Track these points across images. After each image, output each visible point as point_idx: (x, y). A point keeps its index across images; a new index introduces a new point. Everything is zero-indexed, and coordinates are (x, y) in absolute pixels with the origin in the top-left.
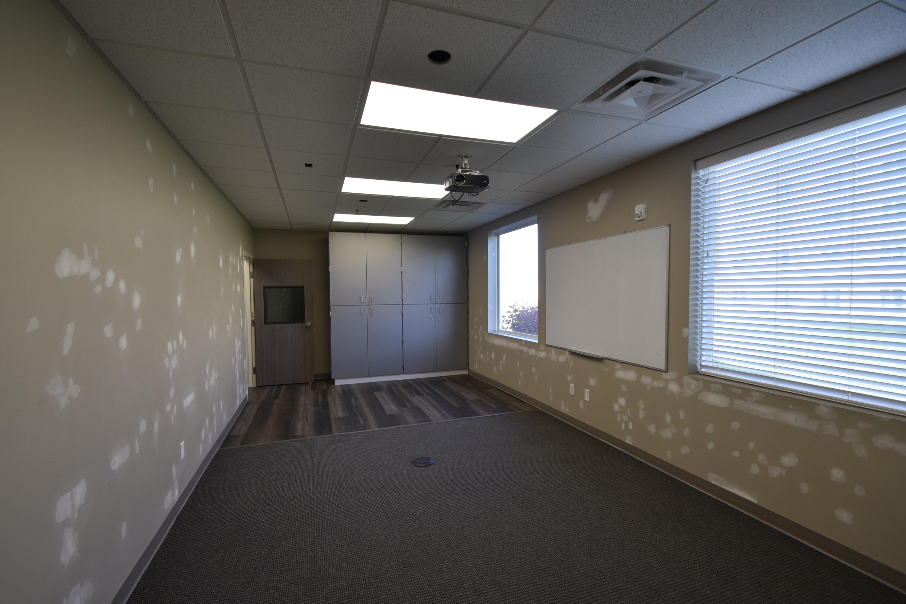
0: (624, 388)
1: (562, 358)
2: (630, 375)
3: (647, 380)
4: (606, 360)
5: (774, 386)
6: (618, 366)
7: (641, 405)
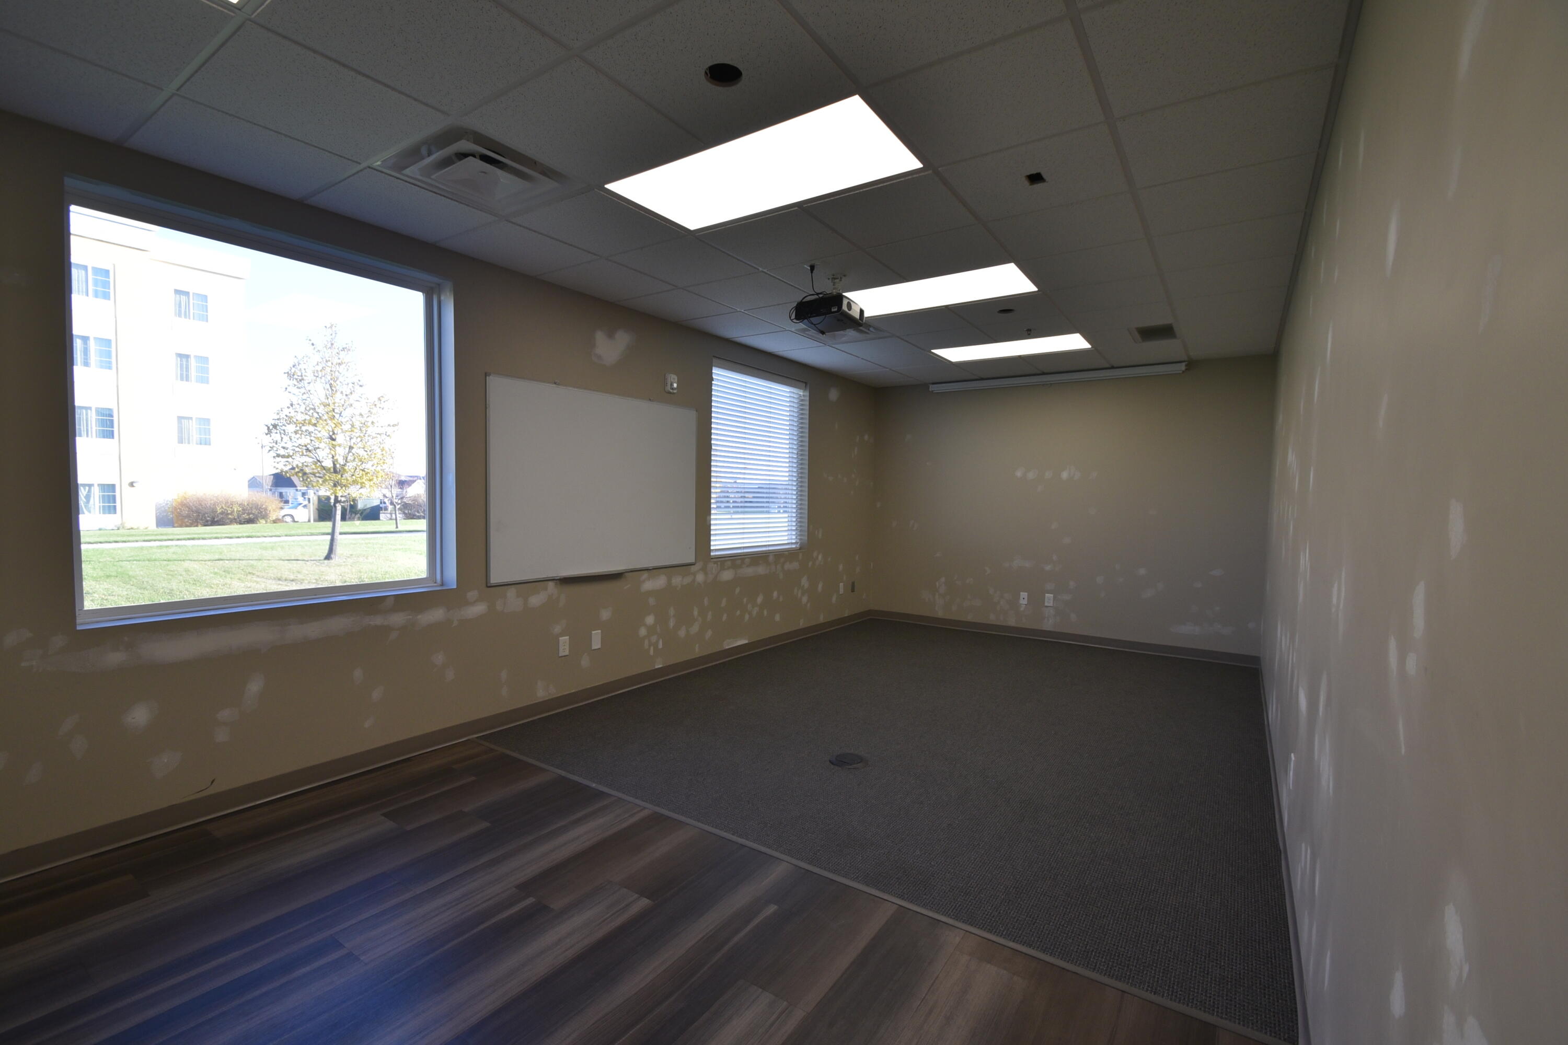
0: (652, 601)
1: (536, 600)
2: (660, 582)
3: (677, 581)
4: (627, 574)
5: (743, 553)
6: (645, 575)
7: (672, 611)
